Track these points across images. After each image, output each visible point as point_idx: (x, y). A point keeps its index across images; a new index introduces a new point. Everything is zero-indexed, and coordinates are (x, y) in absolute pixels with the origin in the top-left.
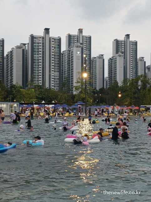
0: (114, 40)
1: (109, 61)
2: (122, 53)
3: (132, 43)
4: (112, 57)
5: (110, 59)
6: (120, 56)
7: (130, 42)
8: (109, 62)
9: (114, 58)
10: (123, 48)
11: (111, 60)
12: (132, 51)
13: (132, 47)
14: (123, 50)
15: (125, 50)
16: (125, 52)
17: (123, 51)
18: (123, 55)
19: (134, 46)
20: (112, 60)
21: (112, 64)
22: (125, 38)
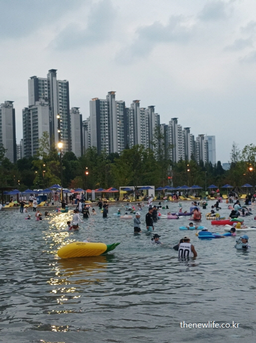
0: (32, 78)
1: (23, 112)
2: (46, 100)
3: (60, 84)
4: (30, 107)
5: (26, 109)
6: (43, 105)
7: (57, 81)
8: (25, 115)
9: (33, 107)
10: (46, 91)
11: (27, 112)
12: (60, 98)
13: (60, 91)
14: (46, 94)
15: (49, 95)
16: (49, 98)
17: (47, 96)
18: (47, 103)
19: (64, 89)
20: (29, 110)
21: (30, 118)
22: (48, 75)
